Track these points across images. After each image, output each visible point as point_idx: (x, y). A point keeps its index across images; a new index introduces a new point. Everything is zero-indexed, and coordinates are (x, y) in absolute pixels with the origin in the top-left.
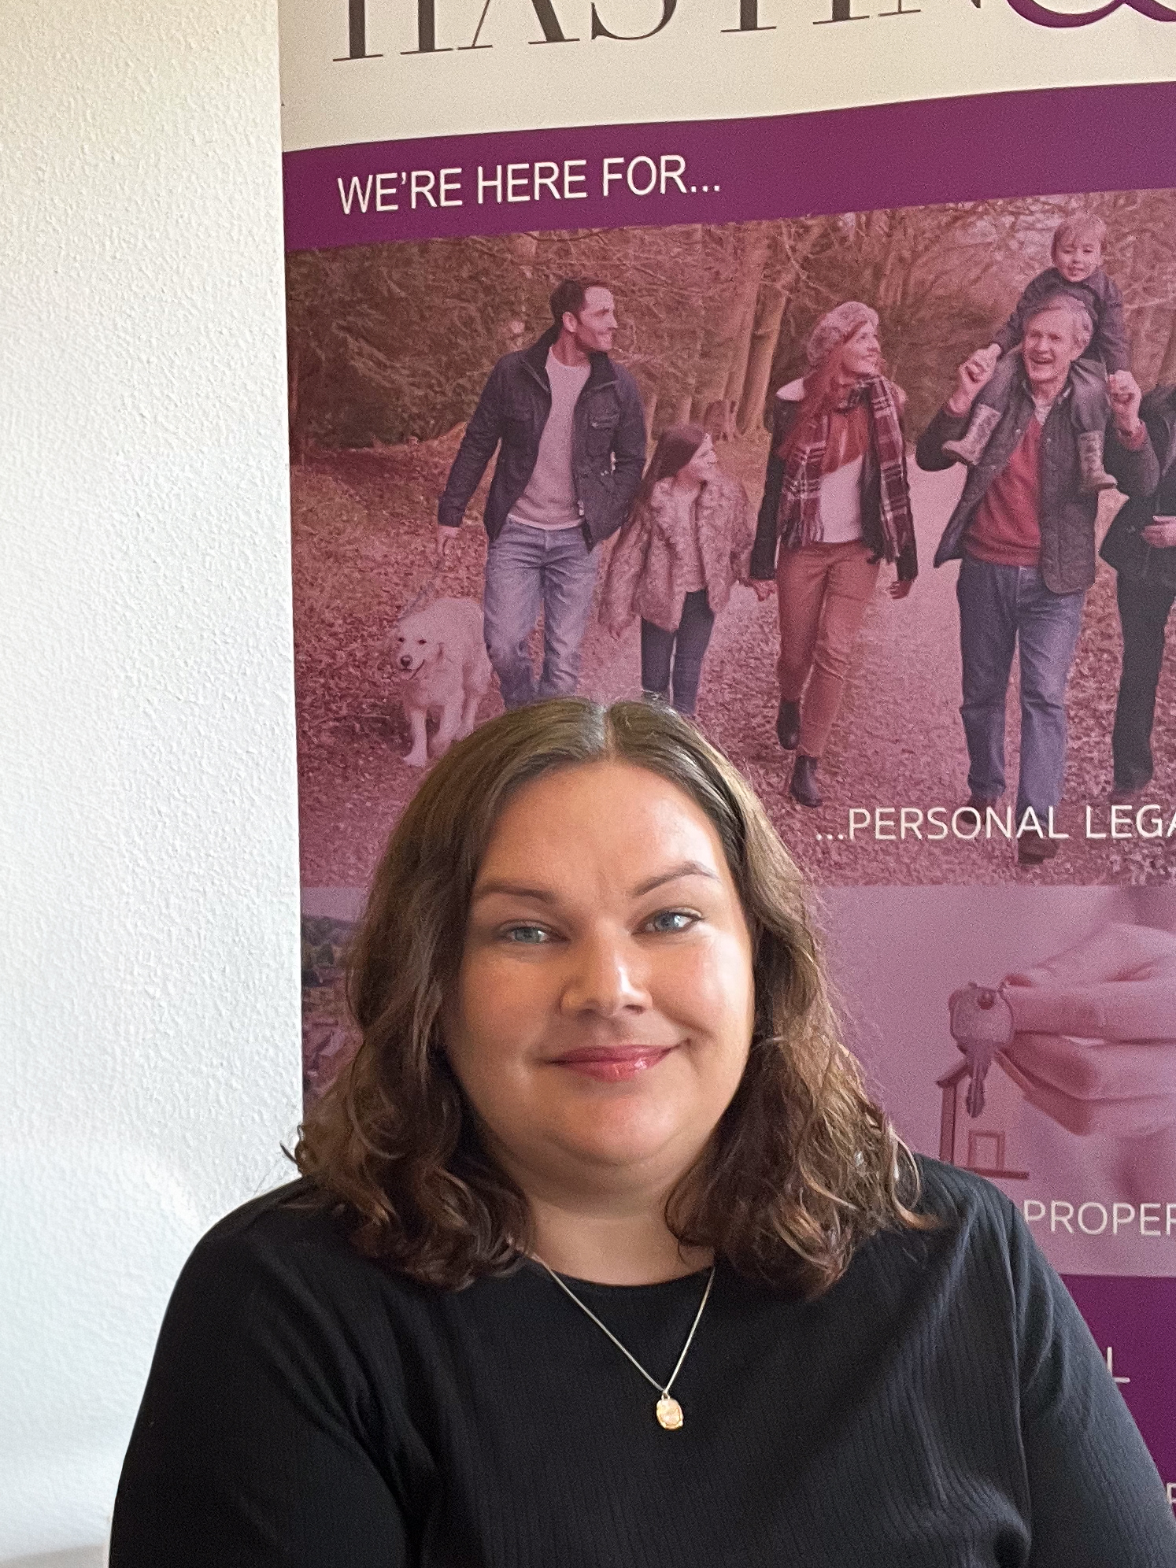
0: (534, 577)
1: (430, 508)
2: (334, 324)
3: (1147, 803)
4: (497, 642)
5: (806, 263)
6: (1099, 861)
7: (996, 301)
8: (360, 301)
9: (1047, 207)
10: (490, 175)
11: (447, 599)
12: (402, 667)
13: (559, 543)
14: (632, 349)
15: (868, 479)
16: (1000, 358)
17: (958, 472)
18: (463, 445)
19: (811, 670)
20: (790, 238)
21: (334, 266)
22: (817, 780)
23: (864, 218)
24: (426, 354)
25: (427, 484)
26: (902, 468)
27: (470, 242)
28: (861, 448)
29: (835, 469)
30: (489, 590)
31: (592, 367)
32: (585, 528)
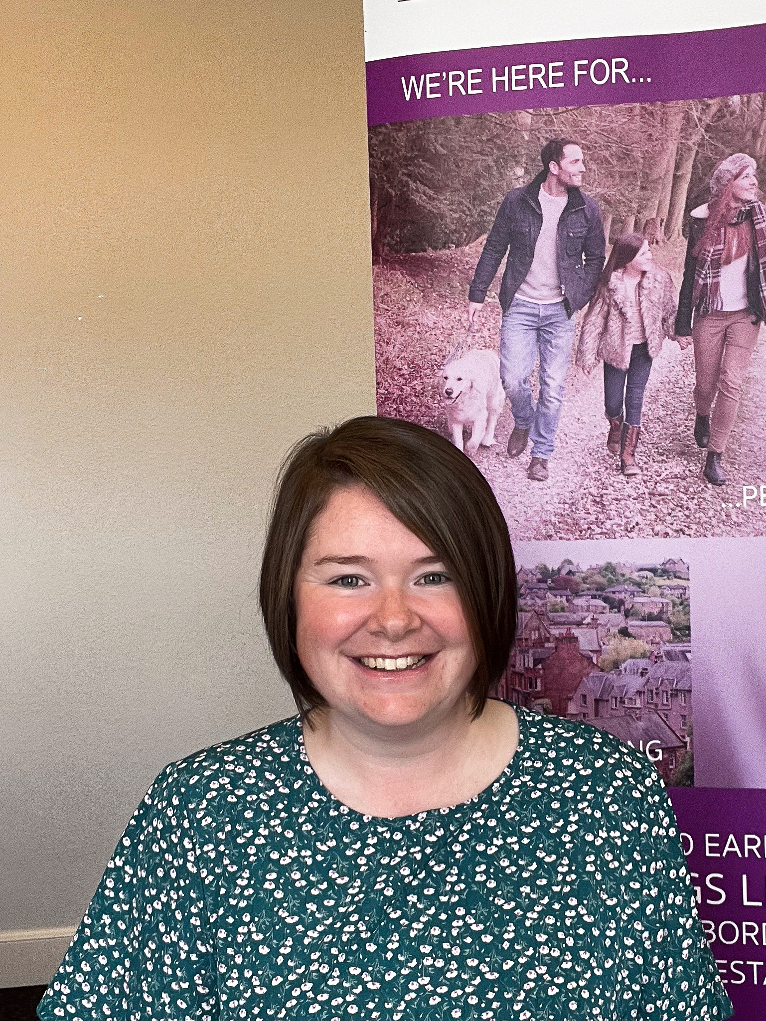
0: (533, 334)
2: (400, 172)
4: (508, 378)
5: (708, 128)
8: (417, 157)
10: (500, 73)
11: (475, 351)
12: (446, 396)
13: (549, 313)
14: (595, 185)
15: (752, 268)
18: (484, 249)
19: (716, 395)
20: (697, 112)
21: (400, 134)
22: (721, 467)
23: (745, 99)
24: (459, 190)
25: (462, 275)
27: (488, 117)
28: (746, 249)
29: (730, 263)
30: (503, 343)
31: (569, 197)
32: (566, 302)
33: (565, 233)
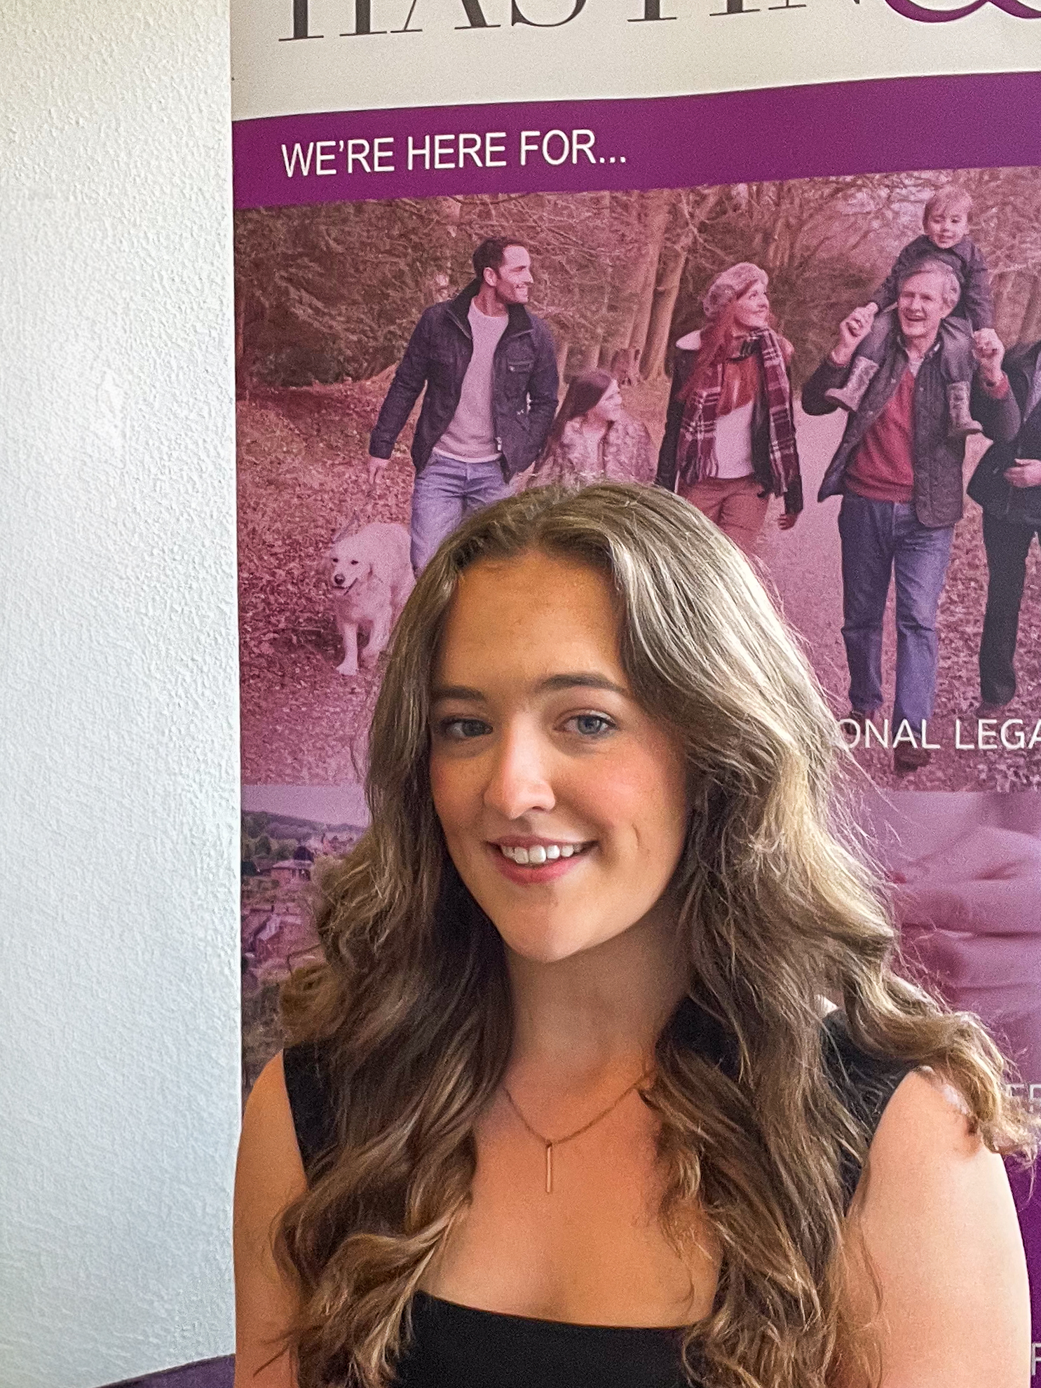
0: (458, 502)
2: (277, 274)
3: (1012, 718)
4: (422, 563)
5: (703, 228)
6: (968, 770)
7: (873, 265)
8: (301, 255)
9: (920, 181)
10: (419, 145)
11: (376, 523)
12: (335, 584)
13: (479, 475)
14: (545, 302)
15: (759, 419)
16: (877, 315)
17: (840, 417)
18: (392, 384)
20: (688, 205)
21: (278, 223)
23: (755, 188)
24: (360, 303)
25: (361, 420)
26: (789, 412)
27: (400, 204)
28: (752, 393)
29: (729, 412)
30: (415, 516)
31: (510, 317)
32: (502, 462)
33: (503, 366)
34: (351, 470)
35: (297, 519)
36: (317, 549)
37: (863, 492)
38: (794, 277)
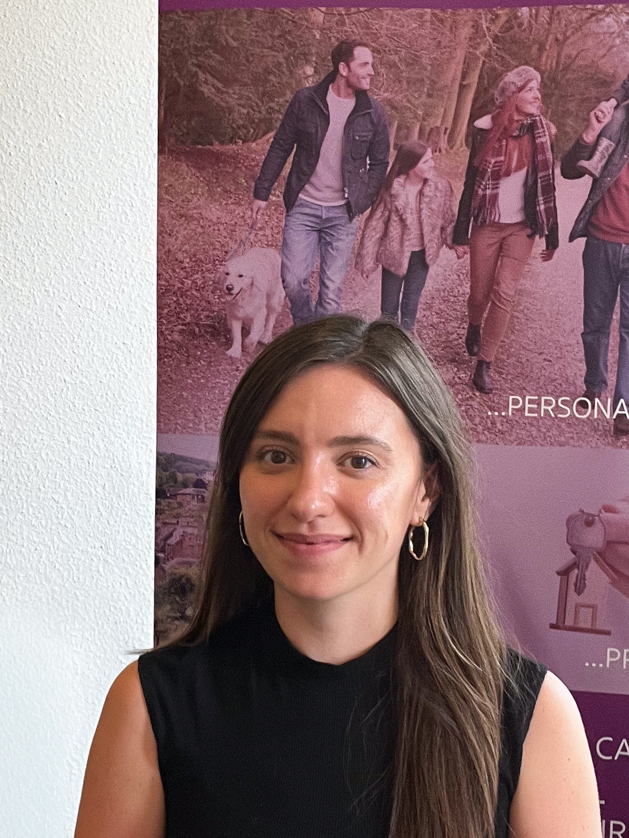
0: (315, 235)
1: (249, 188)
2: (190, 62)
4: (288, 278)
5: (496, 39)
7: (615, 71)
8: (207, 47)
11: (257, 249)
12: (227, 292)
13: (331, 215)
14: (382, 90)
15: (530, 182)
16: (616, 108)
17: (587, 180)
18: (271, 147)
19: (489, 305)
20: (486, 22)
21: (191, 23)
22: (490, 376)
23: (534, 11)
24: (248, 85)
25: (247, 172)
26: (551, 176)
27: (280, 12)
28: (526, 162)
29: (509, 175)
30: (285, 243)
31: (357, 100)
32: (348, 205)
33: (351, 135)
34: (240, 209)
35: (201, 243)
36: (214, 265)
37: (601, 236)
38: (559, 78)
